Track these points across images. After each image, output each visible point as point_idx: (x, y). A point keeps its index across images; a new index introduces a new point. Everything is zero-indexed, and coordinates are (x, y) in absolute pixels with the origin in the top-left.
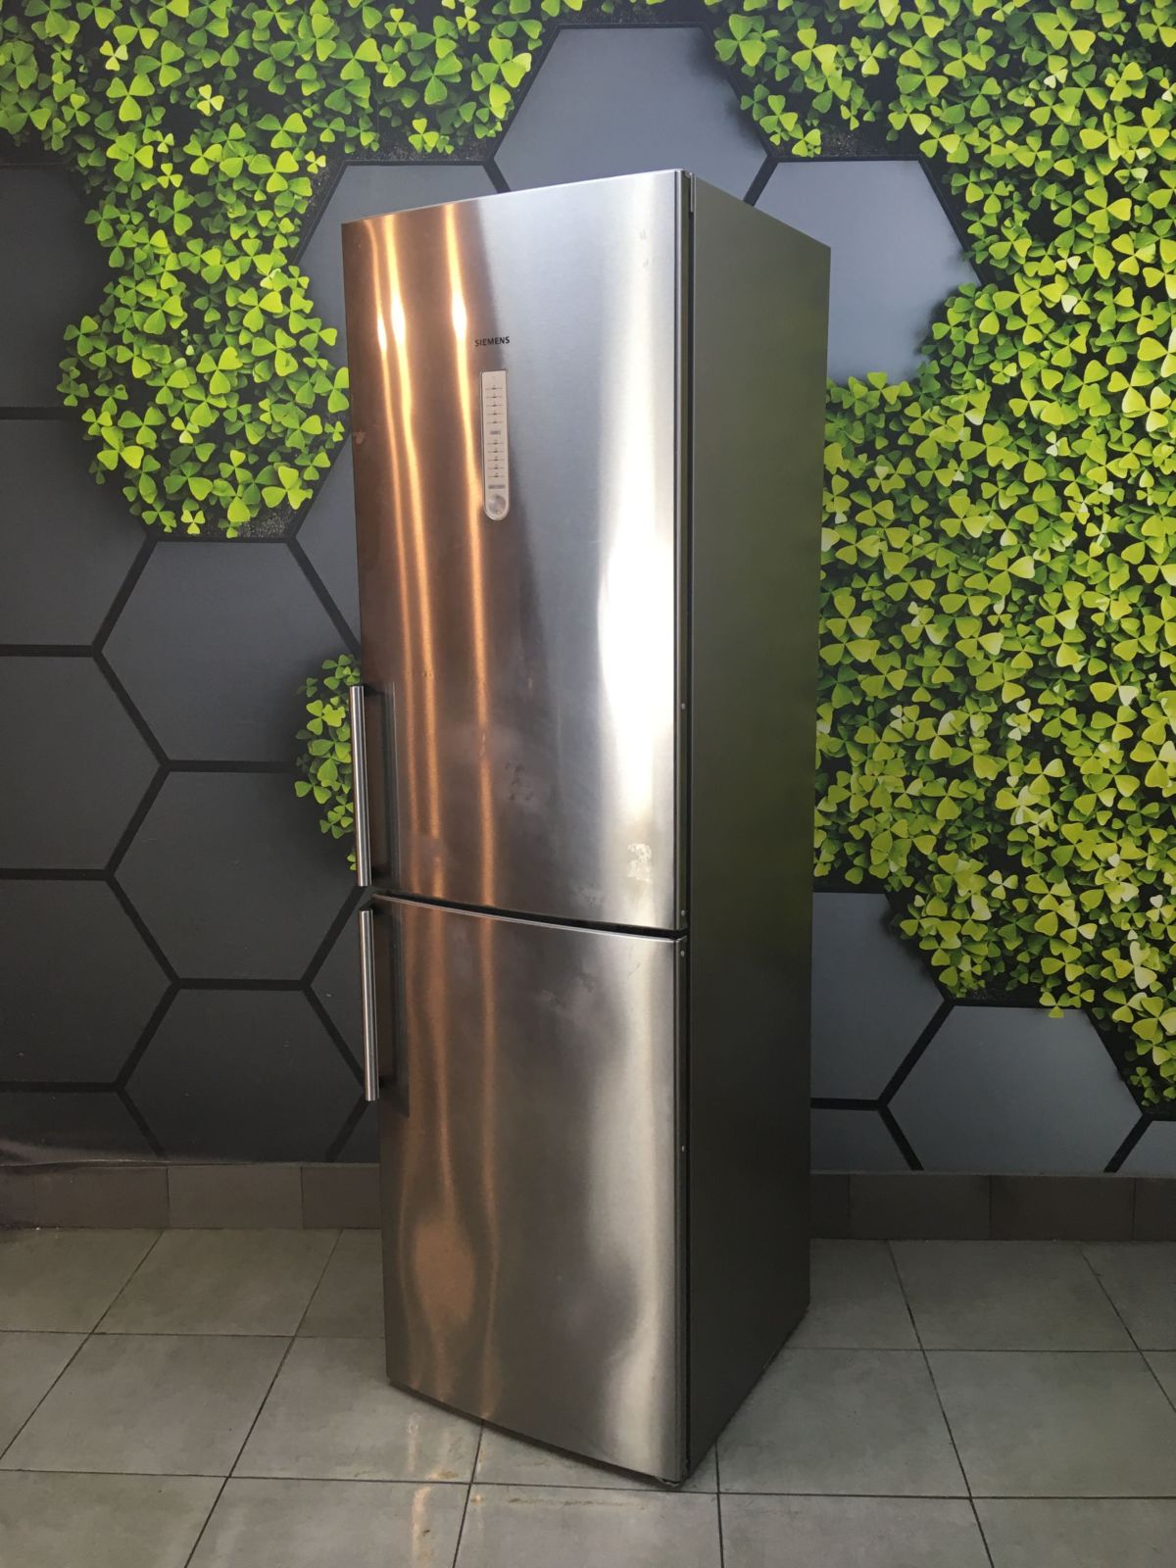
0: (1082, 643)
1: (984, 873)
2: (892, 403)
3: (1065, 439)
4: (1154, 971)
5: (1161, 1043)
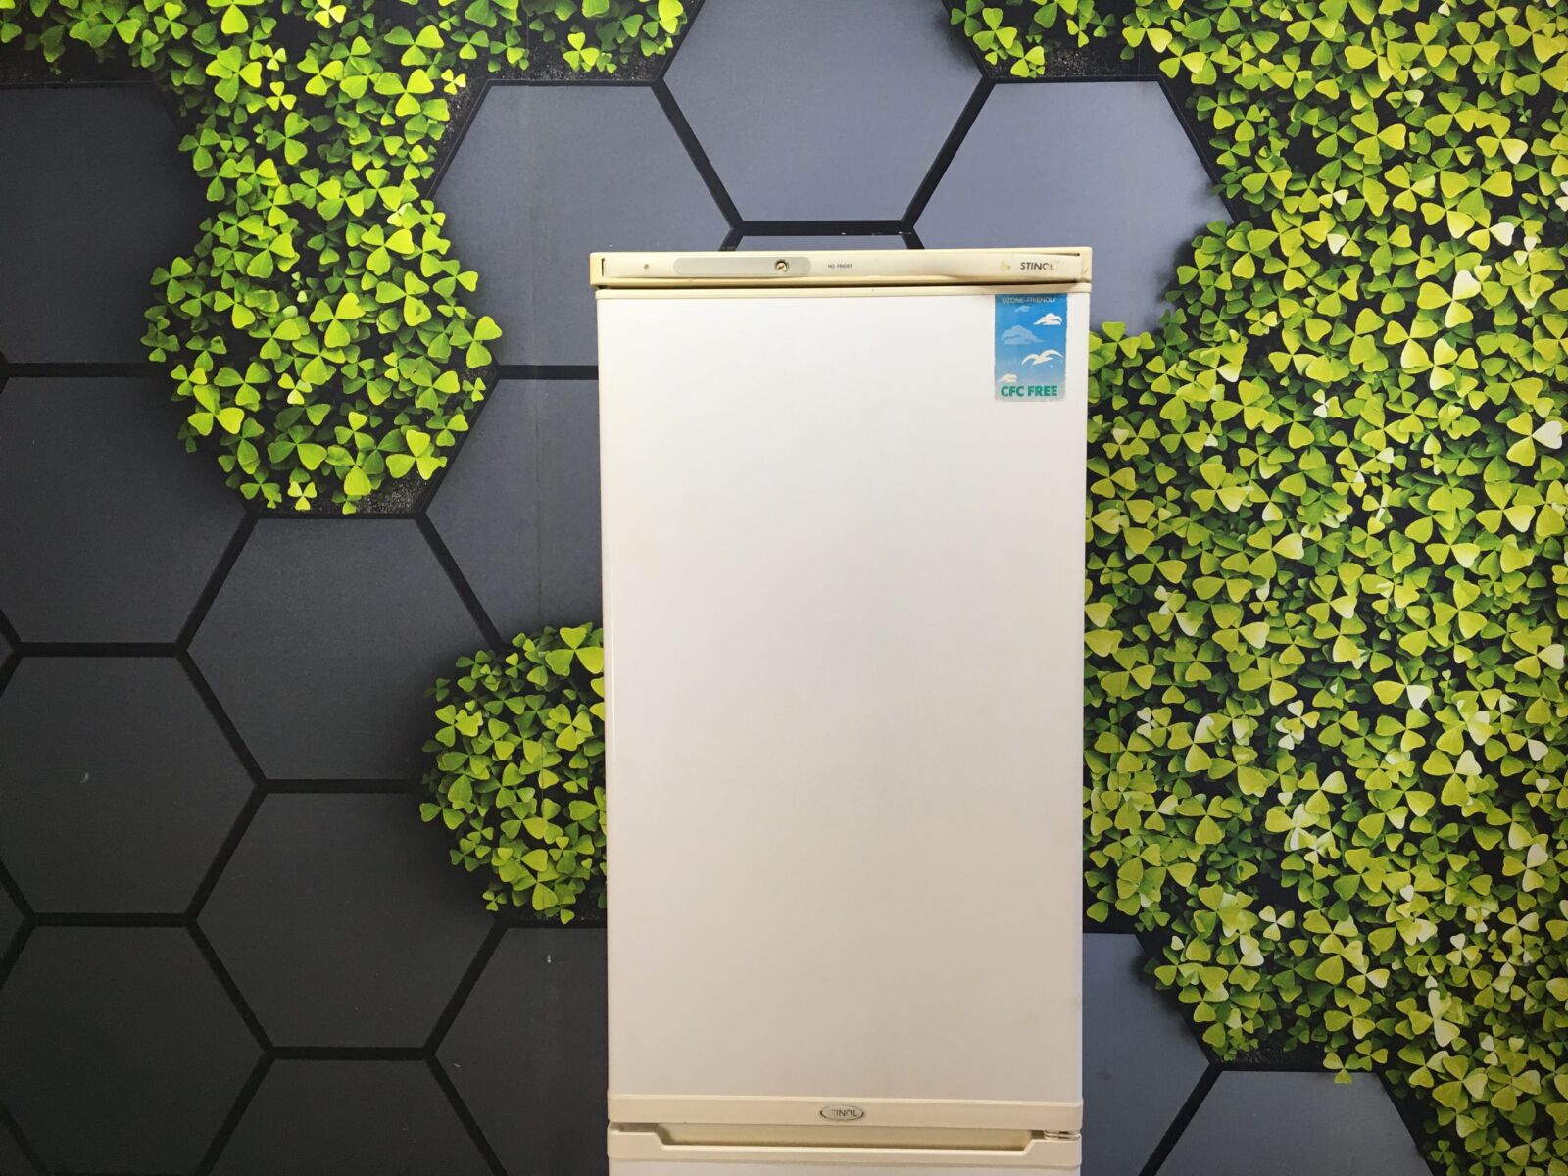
0: (1363, 635)
2: (1131, 357)
3: (1336, 398)
4: (1457, 1025)
5: (1466, 1111)
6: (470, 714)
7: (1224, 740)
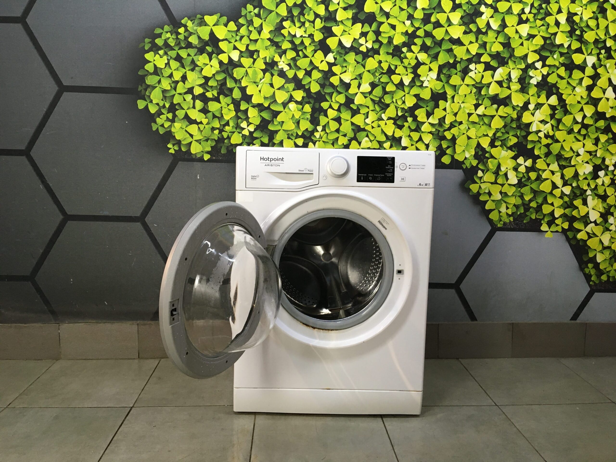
0: (569, 32)
1: (515, 158)
4: (599, 212)
5: (601, 251)
6: (161, 57)
7: (506, 80)
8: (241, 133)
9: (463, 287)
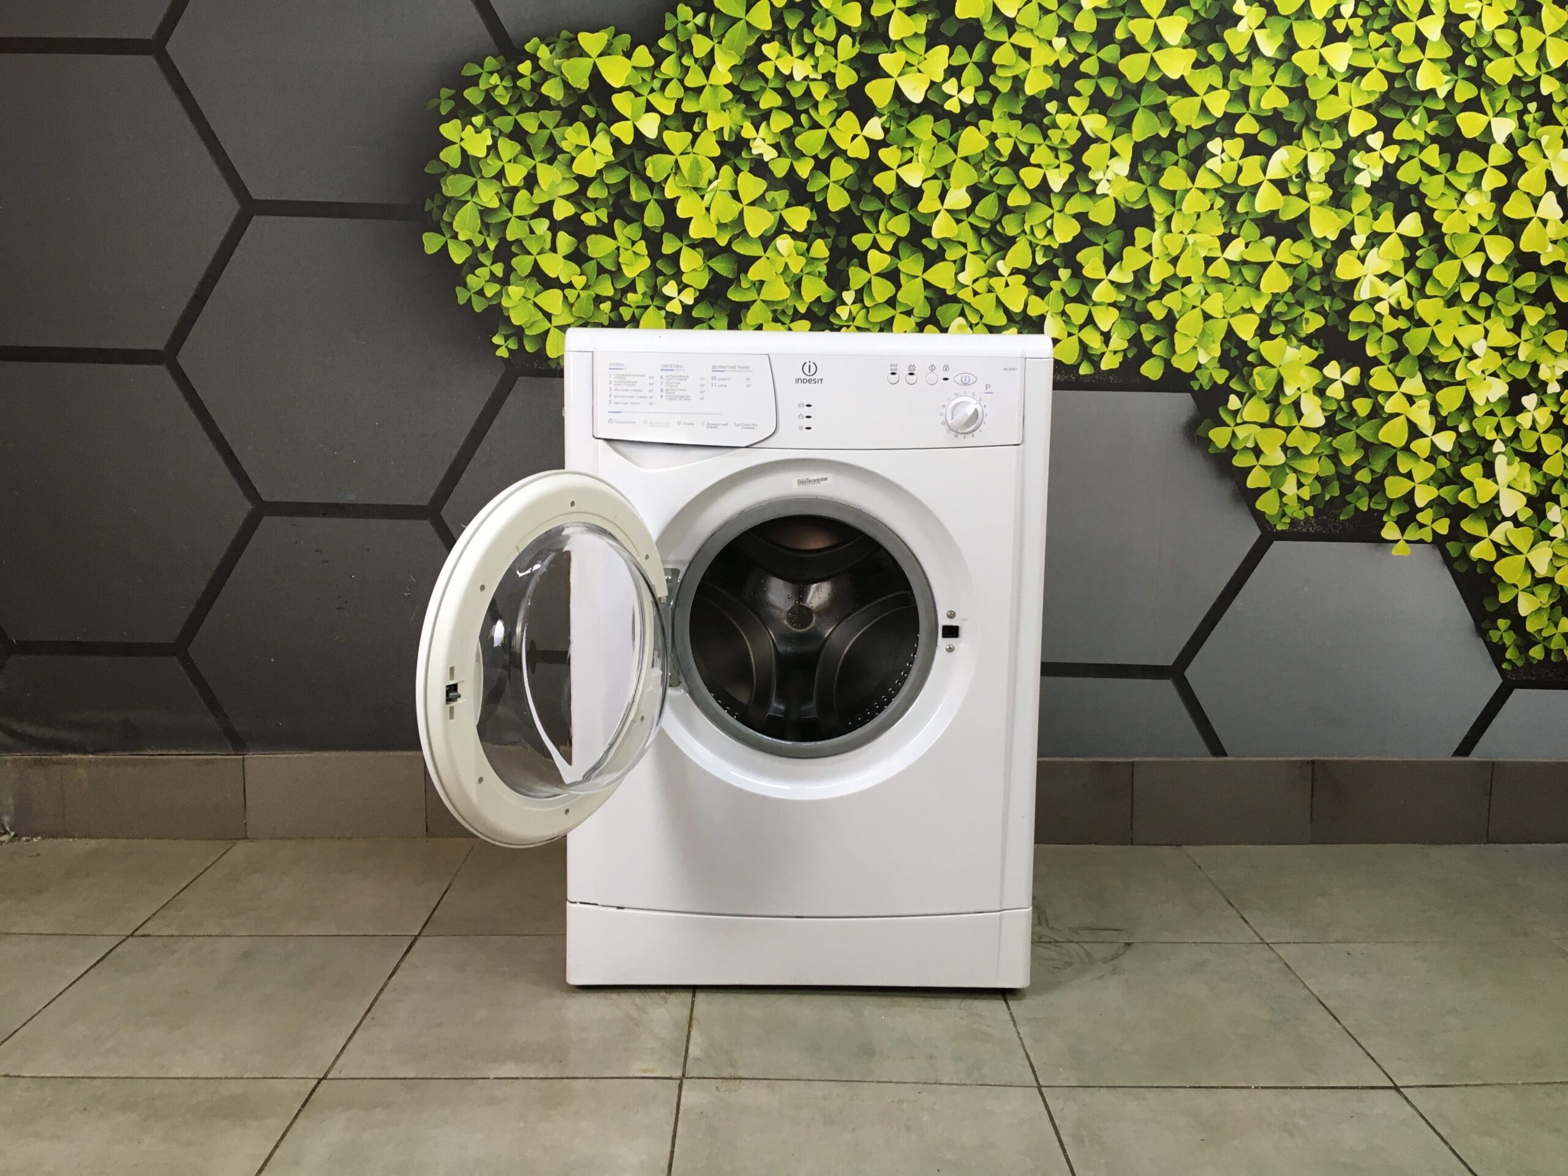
0: (1449, 60)
4: (1524, 493)
5: (1528, 587)
6: (478, 131)
7: (1297, 177)
8: (664, 309)
9: (1191, 673)
